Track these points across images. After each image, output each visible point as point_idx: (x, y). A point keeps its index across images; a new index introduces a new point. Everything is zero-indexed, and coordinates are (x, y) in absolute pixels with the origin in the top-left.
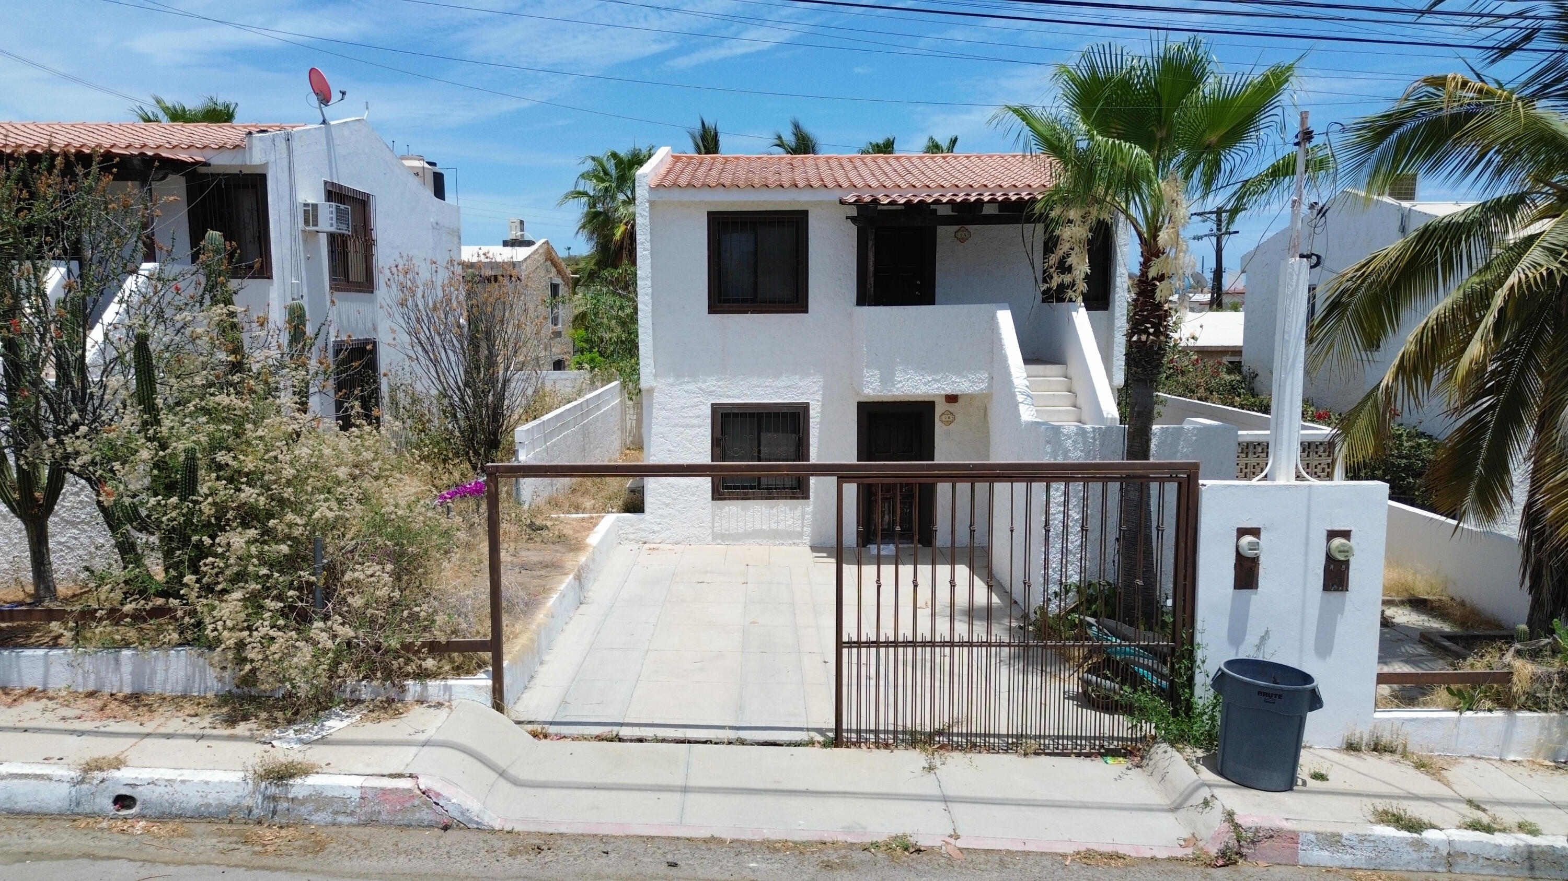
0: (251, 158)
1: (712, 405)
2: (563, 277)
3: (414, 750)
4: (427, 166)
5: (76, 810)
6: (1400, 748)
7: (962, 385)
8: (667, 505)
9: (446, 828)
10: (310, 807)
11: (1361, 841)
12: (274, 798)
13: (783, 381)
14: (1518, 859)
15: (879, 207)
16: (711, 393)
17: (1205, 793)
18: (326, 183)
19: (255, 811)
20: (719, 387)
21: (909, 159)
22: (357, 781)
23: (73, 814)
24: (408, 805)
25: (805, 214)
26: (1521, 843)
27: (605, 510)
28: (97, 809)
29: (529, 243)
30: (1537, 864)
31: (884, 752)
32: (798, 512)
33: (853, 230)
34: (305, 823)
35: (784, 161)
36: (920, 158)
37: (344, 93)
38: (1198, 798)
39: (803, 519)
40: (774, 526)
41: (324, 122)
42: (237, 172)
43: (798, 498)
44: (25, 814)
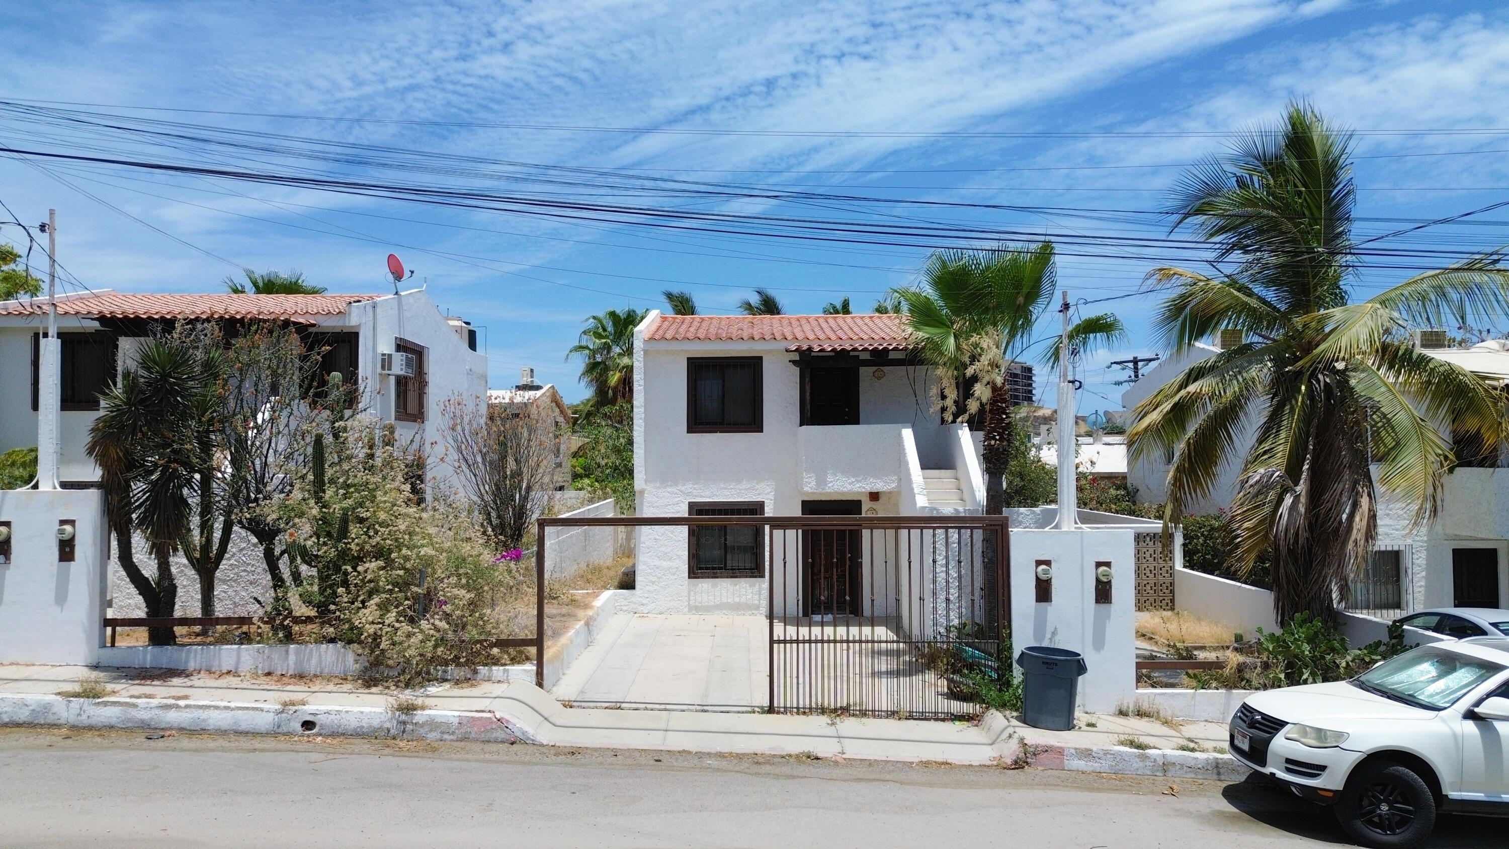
0: (349, 320)
1: (689, 503)
2: (565, 417)
3: (490, 700)
4: (464, 325)
5: (278, 731)
6: (1156, 714)
7: (879, 486)
8: (653, 583)
9: (512, 744)
10: (427, 729)
11: (1105, 754)
12: (404, 723)
13: (745, 485)
14: (1209, 767)
15: (813, 354)
16: (688, 494)
17: (1010, 730)
18: (396, 338)
19: (392, 731)
20: (695, 489)
21: (862, 318)
22: (457, 714)
23: (275, 733)
24: (488, 728)
25: (761, 358)
26: (1211, 757)
27: (605, 587)
28: (291, 730)
29: (538, 388)
30: (1222, 771)
31: (802, 717)
32: (756, 588)
33: (796, 371)
34: (423, 738)
35: (746, 321)
36: (871, 317)
37: (412, 272)
38: (1005, 735)
39: (760, 594)
40: (737, 600)
41: (397, 293)
42: (339, 330)
43: (756, 577)
44: (245, 733)
